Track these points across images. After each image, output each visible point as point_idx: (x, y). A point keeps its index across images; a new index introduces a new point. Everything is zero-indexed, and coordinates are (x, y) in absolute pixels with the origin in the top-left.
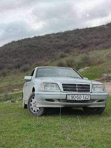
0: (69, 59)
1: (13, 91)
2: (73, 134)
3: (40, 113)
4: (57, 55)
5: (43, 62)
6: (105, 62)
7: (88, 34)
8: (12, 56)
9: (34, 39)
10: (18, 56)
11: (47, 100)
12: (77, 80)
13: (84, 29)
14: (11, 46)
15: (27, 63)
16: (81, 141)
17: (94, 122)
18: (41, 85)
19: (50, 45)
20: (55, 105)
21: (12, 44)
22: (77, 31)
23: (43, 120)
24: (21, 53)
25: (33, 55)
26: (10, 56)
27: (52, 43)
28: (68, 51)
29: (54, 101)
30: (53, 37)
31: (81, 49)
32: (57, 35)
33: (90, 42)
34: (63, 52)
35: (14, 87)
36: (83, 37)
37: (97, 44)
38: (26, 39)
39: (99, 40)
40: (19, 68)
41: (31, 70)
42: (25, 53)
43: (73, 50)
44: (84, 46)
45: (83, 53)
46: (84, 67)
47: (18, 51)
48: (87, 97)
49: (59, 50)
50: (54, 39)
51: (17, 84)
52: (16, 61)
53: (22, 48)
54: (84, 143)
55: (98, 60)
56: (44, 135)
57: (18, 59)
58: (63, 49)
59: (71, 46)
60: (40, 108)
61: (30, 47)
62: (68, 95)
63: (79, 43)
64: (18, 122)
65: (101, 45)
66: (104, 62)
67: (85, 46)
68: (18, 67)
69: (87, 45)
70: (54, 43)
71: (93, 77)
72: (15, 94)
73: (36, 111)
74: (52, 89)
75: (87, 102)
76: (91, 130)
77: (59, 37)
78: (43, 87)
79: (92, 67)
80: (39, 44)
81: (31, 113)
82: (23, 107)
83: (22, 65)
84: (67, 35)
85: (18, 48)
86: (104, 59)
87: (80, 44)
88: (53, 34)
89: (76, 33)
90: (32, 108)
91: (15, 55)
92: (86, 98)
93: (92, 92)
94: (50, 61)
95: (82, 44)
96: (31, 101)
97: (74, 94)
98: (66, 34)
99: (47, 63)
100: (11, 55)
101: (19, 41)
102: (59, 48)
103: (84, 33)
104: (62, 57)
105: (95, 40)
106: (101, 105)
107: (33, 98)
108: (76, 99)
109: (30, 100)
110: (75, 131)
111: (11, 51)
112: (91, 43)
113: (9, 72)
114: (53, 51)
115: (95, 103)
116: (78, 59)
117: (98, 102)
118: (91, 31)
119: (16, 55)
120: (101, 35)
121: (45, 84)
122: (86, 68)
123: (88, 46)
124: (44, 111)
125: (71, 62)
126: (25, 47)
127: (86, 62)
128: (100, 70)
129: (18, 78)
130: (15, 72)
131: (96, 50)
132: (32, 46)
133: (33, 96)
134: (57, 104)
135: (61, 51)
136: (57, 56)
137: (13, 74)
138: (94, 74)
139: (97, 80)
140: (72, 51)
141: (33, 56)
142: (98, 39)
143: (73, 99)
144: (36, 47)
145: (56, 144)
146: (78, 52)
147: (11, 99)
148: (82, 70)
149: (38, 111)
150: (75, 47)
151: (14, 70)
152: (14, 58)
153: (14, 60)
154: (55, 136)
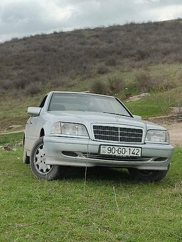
0: (114, 76)
1: (10, 128)
2: (104, 217)
3: (51, 175)
4: (92, 68)
5: (66, 79)
6: (178, 86)
7: (151, 33)
8: (11, 65)
9: (52, 38)
10: (22, 65)
11: (64, 153)
12: (120, 120)
13: (143, 24)
14: (11, 48)
15: (37, 79)
16: (116, 231)
17: (145, 197)
18: (55, 125)
19: (81, 50)
20: (78, 162)
21: (12, 44)
22: (131, 28)
23: (55, 188)
24: (28, 61)
25: (49, 66)
26: (8, 65)
27: (84, 47)
28: (112, 63)
29: (77, 156)
30: (87, 35)
31: (136, 61)
32: (94, 32)
33: (153, 47)
34: (103, 64)
35: (12, 121)
36: (141, 38)
37: (166, 53)
38: (37, 36)
39: (170, 45)
40: (22, 88)
41: (43, 93)
42: (34, 62)
43: (121, 61)
44: (143, 56)
45: (139, 68)
46: (139, 92)
47: (23, 57)
48: (136, 152)
49: (96, 59)
50: (88, 38)
51: (17, 116)
52: (18, 75)
53: (30, 52)
54: (120, 235)
55: (165, 81)
56: (54, 216)
57: (22, 71)
58: (104, 59)
59: (119, 53)
60: (51, 166)
61: (45, 51)
62: (102, 146)
63: (133, 49)
64: (10, 189)
65: (173, 55)
66: (175, 86)
67: (145, 55)
68: (22, 85)
69: (147, 53)
70: (88, 46)
71: (154, 112)
72: (14, 134)
73: (45, 171)
74: (75, 133)
75: (135, 161)
76: (136, 212)
77: (97, 36)
78: (59, 130)
79: (154, 95)
80: (61, 46)
81: (36, 173)
82: (24, 161)
83: (29, 82)
84: (113, 32)
85: (23, 51)
86: (176, 80)
87: (134, 51)
88: (88, 30)
89: (129, 31)
90: (38, 166)
91: (16, 63)
92: (134, 154)
93: (145, 143)
94: (78, 78)
95: (139, 52)
96: (37, 153)
97: (113, 146)
98: (111, 31)
99: (73, 82)
100: (9, 63)
101: (25, 39)
102: (97, 56)
103: (143, 31)
104: (102, 72)
105: (162, 46)
106: (161, 166)
107: (41, 148)
108: (116, 154)
109: (35, 151)
110: (108, 211)
111: (9, 56)
112: (155, 49)
113: (4, 93)
114: (87, 62)
115: (149, 162)
116: (129, 78)
117: (155, 160)
118: (156, 29)
119: (18, 65)
120: (174, 36)
121: (62, 124)
122: (143, 95)
123: (149, 56)
124: (58, 172)
125: (118, 82)
126: (35, 51)
127: (144, 85)
128: (167, 100)
129: (20, 107)
130: (16, 95)
131: (163, 63)
132: (49, 50)
133: (40, 145)
134: (81, 161)
135: (101, 61)
136: (92, 71)
137: (11, 98)
138: (156, 106)
139: (161, 117)
140: (120, 63)
141: (49, 68)
142: (168, 44)
143: (111, 154)
144: (55, 51)
145: (72, 234)
146: (130, 66)
147: (4, 142)
148: (135, 98)
149: (47, 170)
150: (127, 56)
151: (15, 91)
152: (14, 69)
153: (15, 73)
154: (71, 218)
